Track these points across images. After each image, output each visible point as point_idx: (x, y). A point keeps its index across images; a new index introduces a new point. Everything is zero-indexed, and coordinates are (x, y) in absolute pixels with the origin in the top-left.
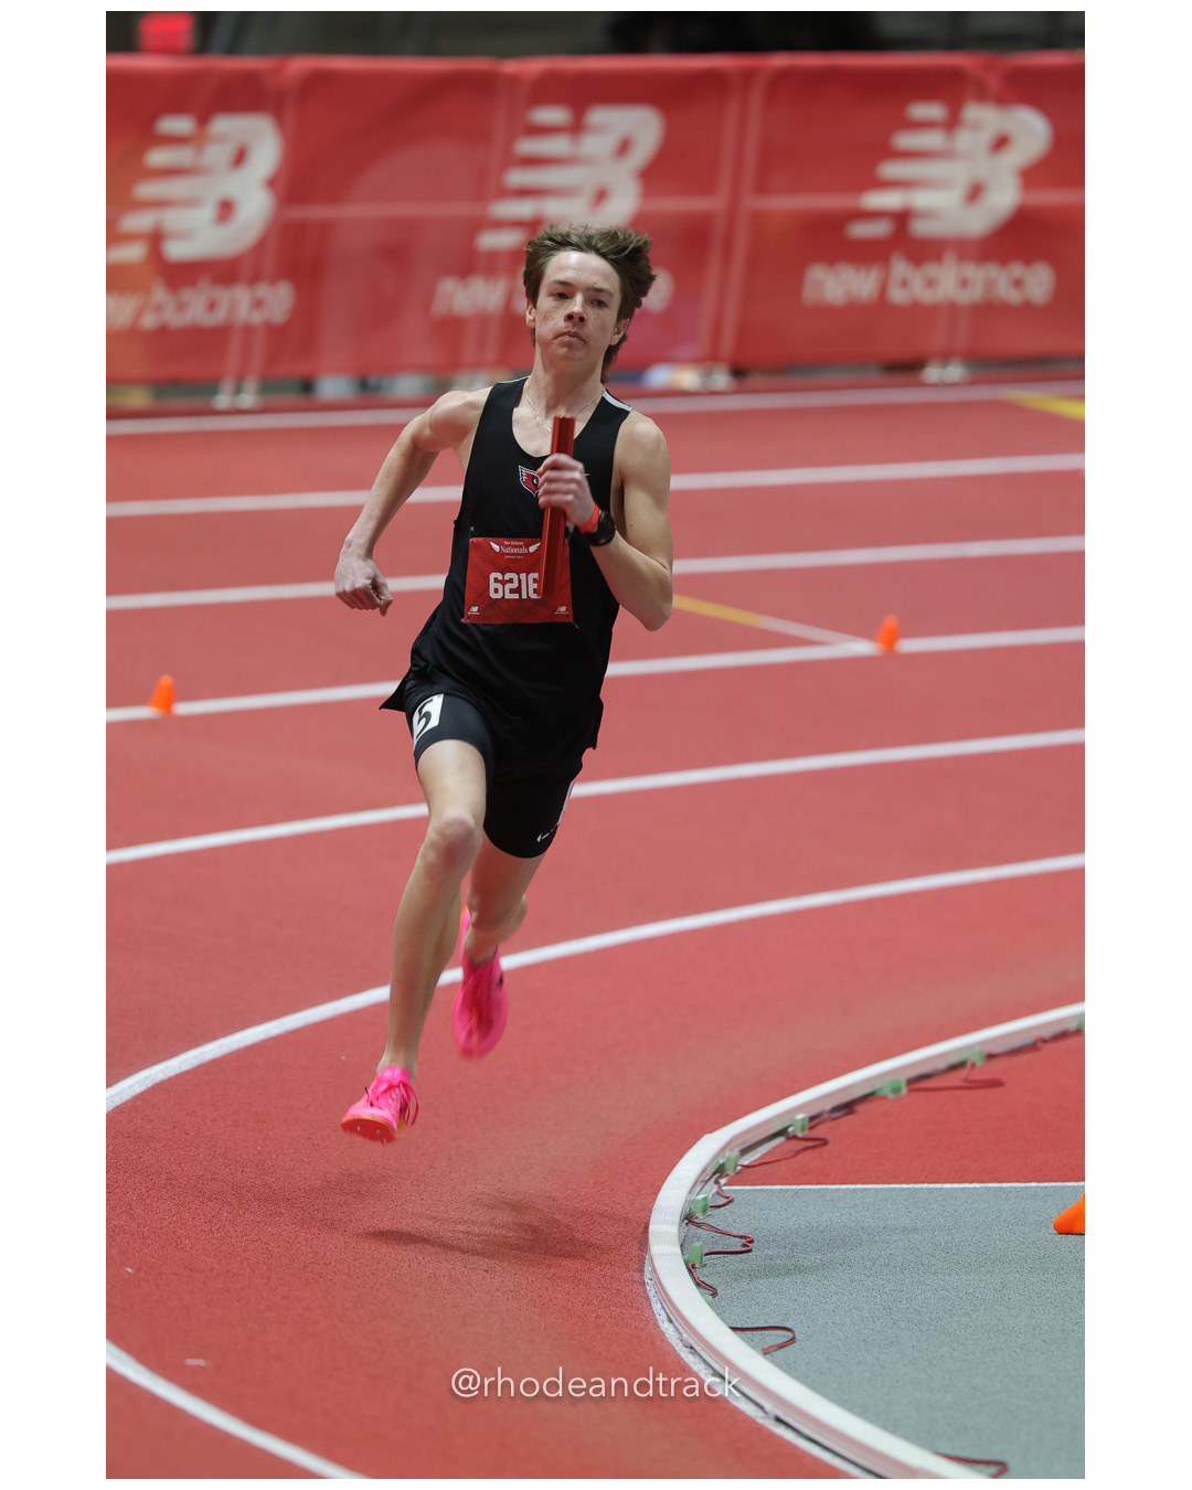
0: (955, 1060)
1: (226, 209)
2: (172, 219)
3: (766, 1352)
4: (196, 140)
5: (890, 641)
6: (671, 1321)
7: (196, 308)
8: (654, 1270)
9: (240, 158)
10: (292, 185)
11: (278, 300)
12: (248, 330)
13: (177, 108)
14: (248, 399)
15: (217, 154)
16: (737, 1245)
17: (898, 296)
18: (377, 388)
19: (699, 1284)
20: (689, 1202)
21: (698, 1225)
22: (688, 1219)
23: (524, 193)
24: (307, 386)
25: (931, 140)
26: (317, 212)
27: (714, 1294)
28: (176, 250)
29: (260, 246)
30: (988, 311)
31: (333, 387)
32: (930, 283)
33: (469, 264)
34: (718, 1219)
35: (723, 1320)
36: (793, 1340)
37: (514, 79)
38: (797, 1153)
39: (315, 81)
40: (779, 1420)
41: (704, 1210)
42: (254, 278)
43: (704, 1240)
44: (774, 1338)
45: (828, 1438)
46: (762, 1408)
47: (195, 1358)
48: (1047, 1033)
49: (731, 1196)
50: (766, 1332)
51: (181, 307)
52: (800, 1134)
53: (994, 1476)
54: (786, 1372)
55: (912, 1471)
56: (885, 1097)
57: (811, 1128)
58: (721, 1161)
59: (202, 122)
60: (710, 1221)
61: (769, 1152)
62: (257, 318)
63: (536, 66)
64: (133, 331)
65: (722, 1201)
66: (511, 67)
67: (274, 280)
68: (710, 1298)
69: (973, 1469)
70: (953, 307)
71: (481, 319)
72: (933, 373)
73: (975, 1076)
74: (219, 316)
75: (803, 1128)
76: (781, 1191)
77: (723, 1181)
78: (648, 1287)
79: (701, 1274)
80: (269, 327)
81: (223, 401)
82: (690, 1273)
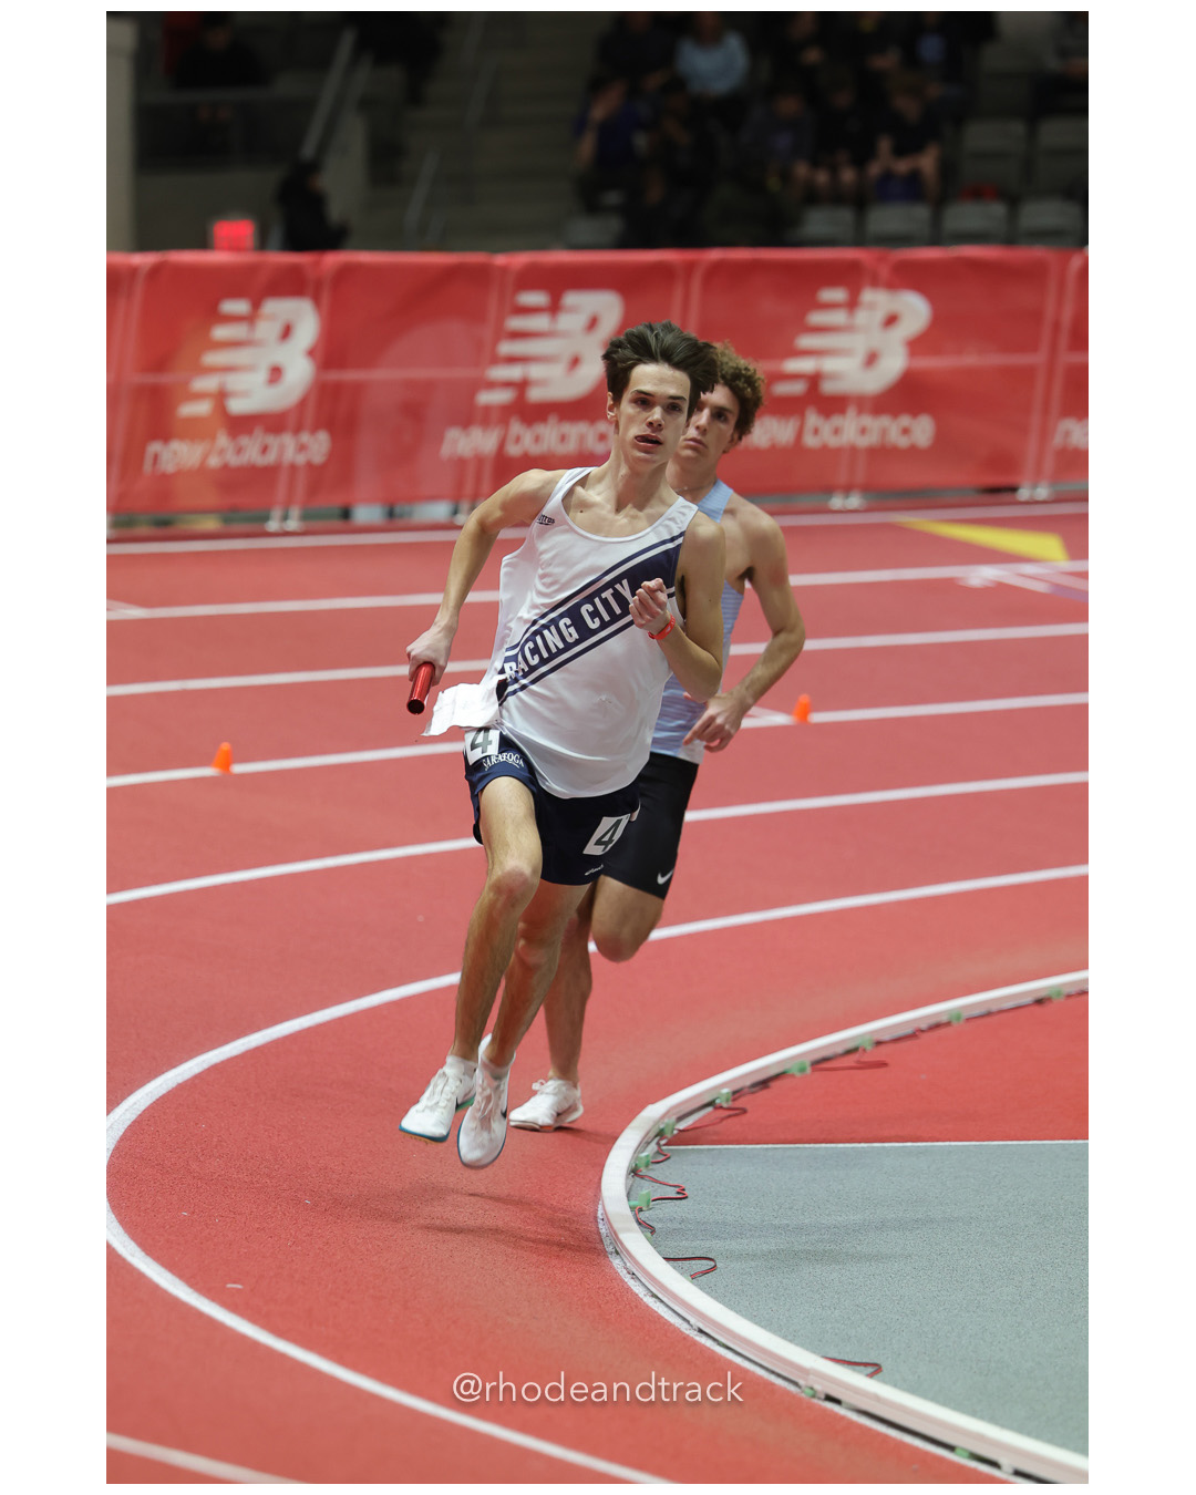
0: (850, 1045)
1: (276, 373)
2: (233, 382)
3: (693, 1277)
4: (250, 319)
5: (804, 715)
6: (617, 1254)
7: (252, 451)
8: (605, 1212)
9: (287, 332)
10: (329, 354)
11: (318, 446)
12: (293, 468)
13: (236, 293)
14: (293, 524)
15: (267, 329)
16: (672, 1193)
17: (810, 441)
18: (402, 515)
19: (639, 1224)
20: (636, 1159)
21: (642, 1177)
22: (634, 1172)
23: (512, 360)
24: (346, 514)
25: (838, 317)
26: (350, 376)
27: (653, 1232)
28: (237, 406)
29: (303, 403)
30: (882, 453)
31: (366, 513)
32: (837, 431)
33: (469, 416)
35: (659, 1252)
36: (714, 1268)
37: (504, 270)
38: (723, 1119)
39: (345, 272)
40: (701, 1331)
41: (647, 1166)
42: (297, 430)
43: (646, 1190)
44: (700, 1266)
45: (739, 1346)
46: (688, 1322)
47: (234, 1283)
48: (924, 1026)
49: (669, 1154)
50: (694, 1262)
51: (239, 451)
52: (725, 1105)
53: (871, 1375)
54: (708, 1293)
55: (805, 1371)
56: (793, 1076)
57: (734, 1100)
58: (662, 1127)
59: (256, 305)
60: (651, 1174)
61: (700, 1120)
62: (301, 459)
63: (521, 259)
64: (202, 470)
65: (661, 1158)
66: (500, 260)
67: (314, 430)
68: (649, 1235)
69: (854, 1370)
70: (853, 450)
71: (479, 460)
72: (837, 502)
73: (866, 1058)
74: (271, 458)
75: (727, 1101)
76: (709, 1149)
77: (663, 1142)
78: (600, 1226)
79: (642, 1216)
80: (310, 465)
81: (273, 526)
82: (635, 1215)
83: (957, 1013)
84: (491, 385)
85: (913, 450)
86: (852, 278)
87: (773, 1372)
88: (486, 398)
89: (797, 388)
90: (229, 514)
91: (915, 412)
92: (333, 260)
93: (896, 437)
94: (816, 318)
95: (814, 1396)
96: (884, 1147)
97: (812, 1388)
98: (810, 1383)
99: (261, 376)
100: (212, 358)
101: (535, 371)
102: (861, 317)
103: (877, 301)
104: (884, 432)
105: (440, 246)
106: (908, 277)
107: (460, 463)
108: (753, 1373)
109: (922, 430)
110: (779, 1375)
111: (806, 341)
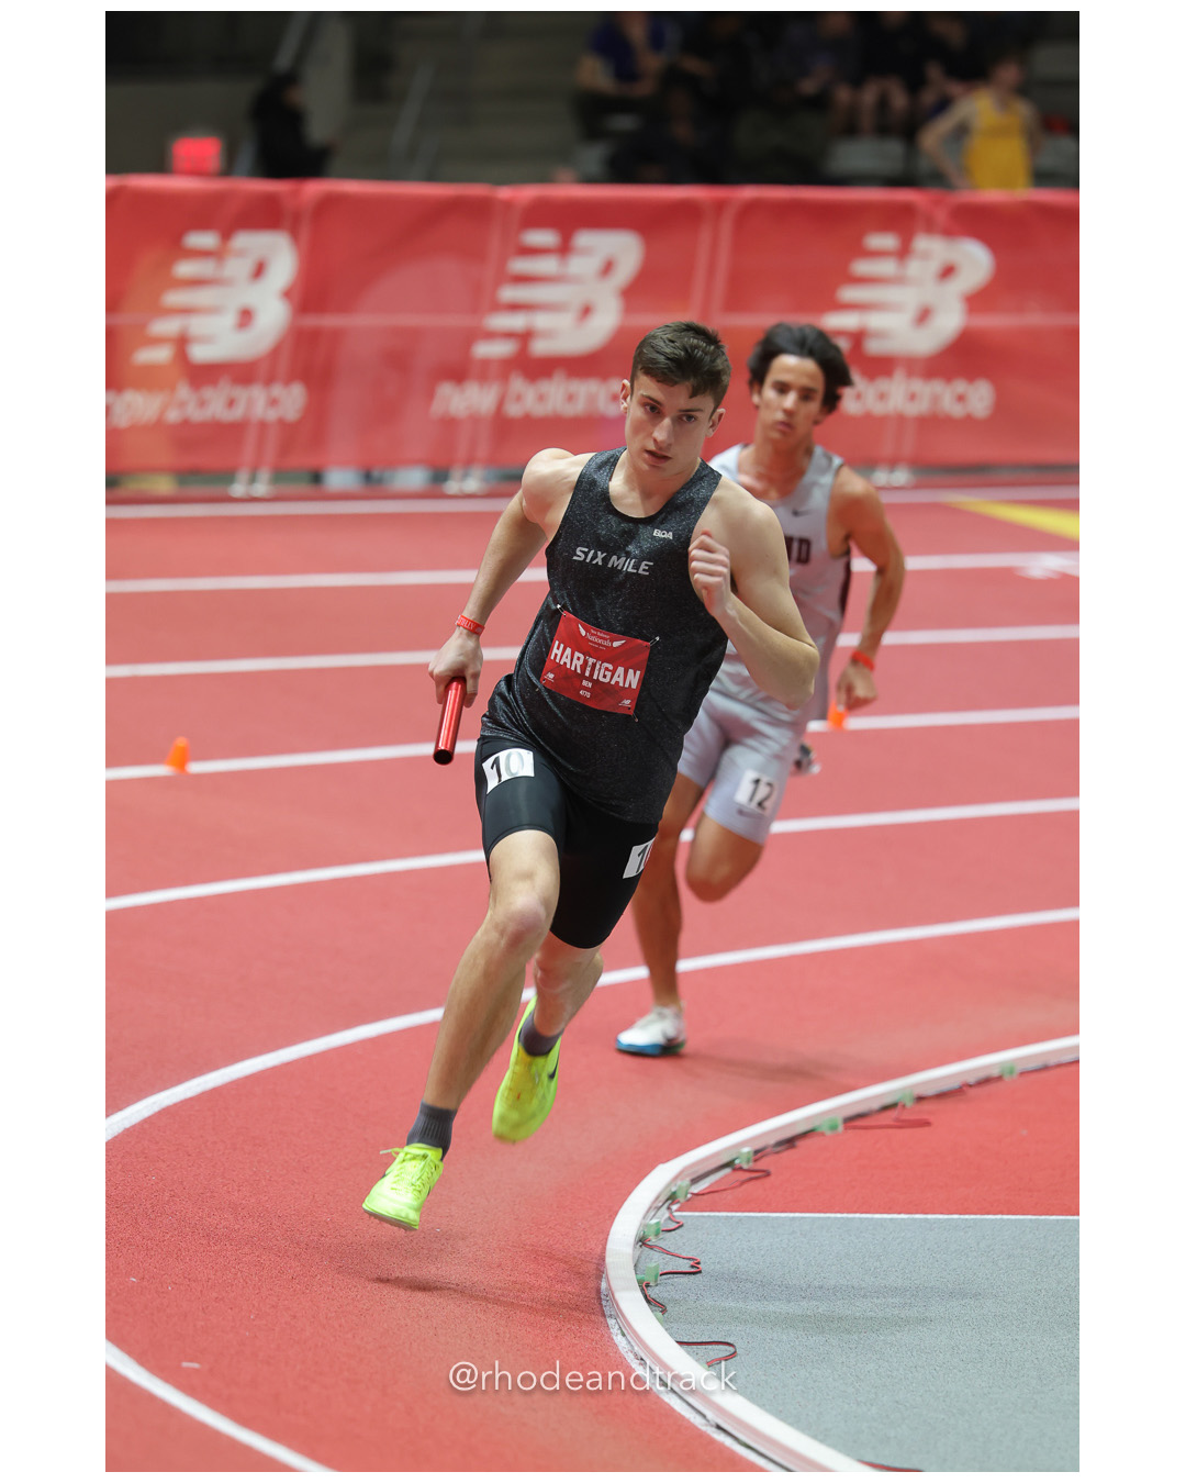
0: (888, 1101)
1: (246, 317)
2: (197, 325)
3: (710, 1364)
5: (839, 719)
6: (624, 1335)
7: (216, 405)
8: (610, 1287)
9: (259, 271)
10: (309, 295)
11: (291, 400)
12: (263, 425)
13: (203, 224)
14: (261, 488)
15: (237, 267)
16: (685, 1266)
18: (380, 481)
19: (650, 1301)
20: (644, 1226)
21: (651, 1247)
22: (642, 1241)
23: (515, 307)
24: (316, 477)
26: (329, 321)
27: (664, 1311)
28: (200, 353)
29: (275, 352)
30: (932, 423)
31: (340, 478)
33: (464, 371)
34: (668, 1242)
35: (671, 1335)
36: (733, 1355)
37: (508, 205)
38: (742, 1183)
39: (328, 203)
40: (718, 1427)
41: (657, 1234)
42: (270, 380)
43: (655, 1262)
44: (717, 1352)
45: (763, 1445)
46: (704, 1416)
47: (191, 1361)
48: (972, 1079)
49: (681, 1221)
50: (710, 1347)
51: (202, 404)
52: (745, 1166)
56: (822, 1134)
57: (756, 1160)
58: (673, 1189)
59: (226, 236)
60: (662, 1244)
61: (717, 1182)
62: (272, 415)
63: (528, 193)
64: (159, 425)
65: (674, 1225)
66: (504, 193)
67: (287, 381)
68: (659, 1314)
70: (901, 418)
71: (475, 420)
72: (883, 477)
73: (905, 1116)
74: (237, 413)
75: (748, 1161)
76: (728, 1218)
77: (675, 1207)
78: (604, 1303)
79: (652, 1292)
80: (282, 424)
81: (238, 489)
82: (642, 1290)
83: (1009, 1067)
85: (969, 421)
86: (903, 222)
90: (185, 474)
91: (971, 375)
92: (314, 189)
93: (950, 406)
94: (862, 267)
96: (926, 1219)
100: (174, 298)
101: (541, 321)
103: (932, 249)
104: (935, 399)
105: (431, 177)
106: (968, 224)
107: (453, 423)
109: (979, 397)
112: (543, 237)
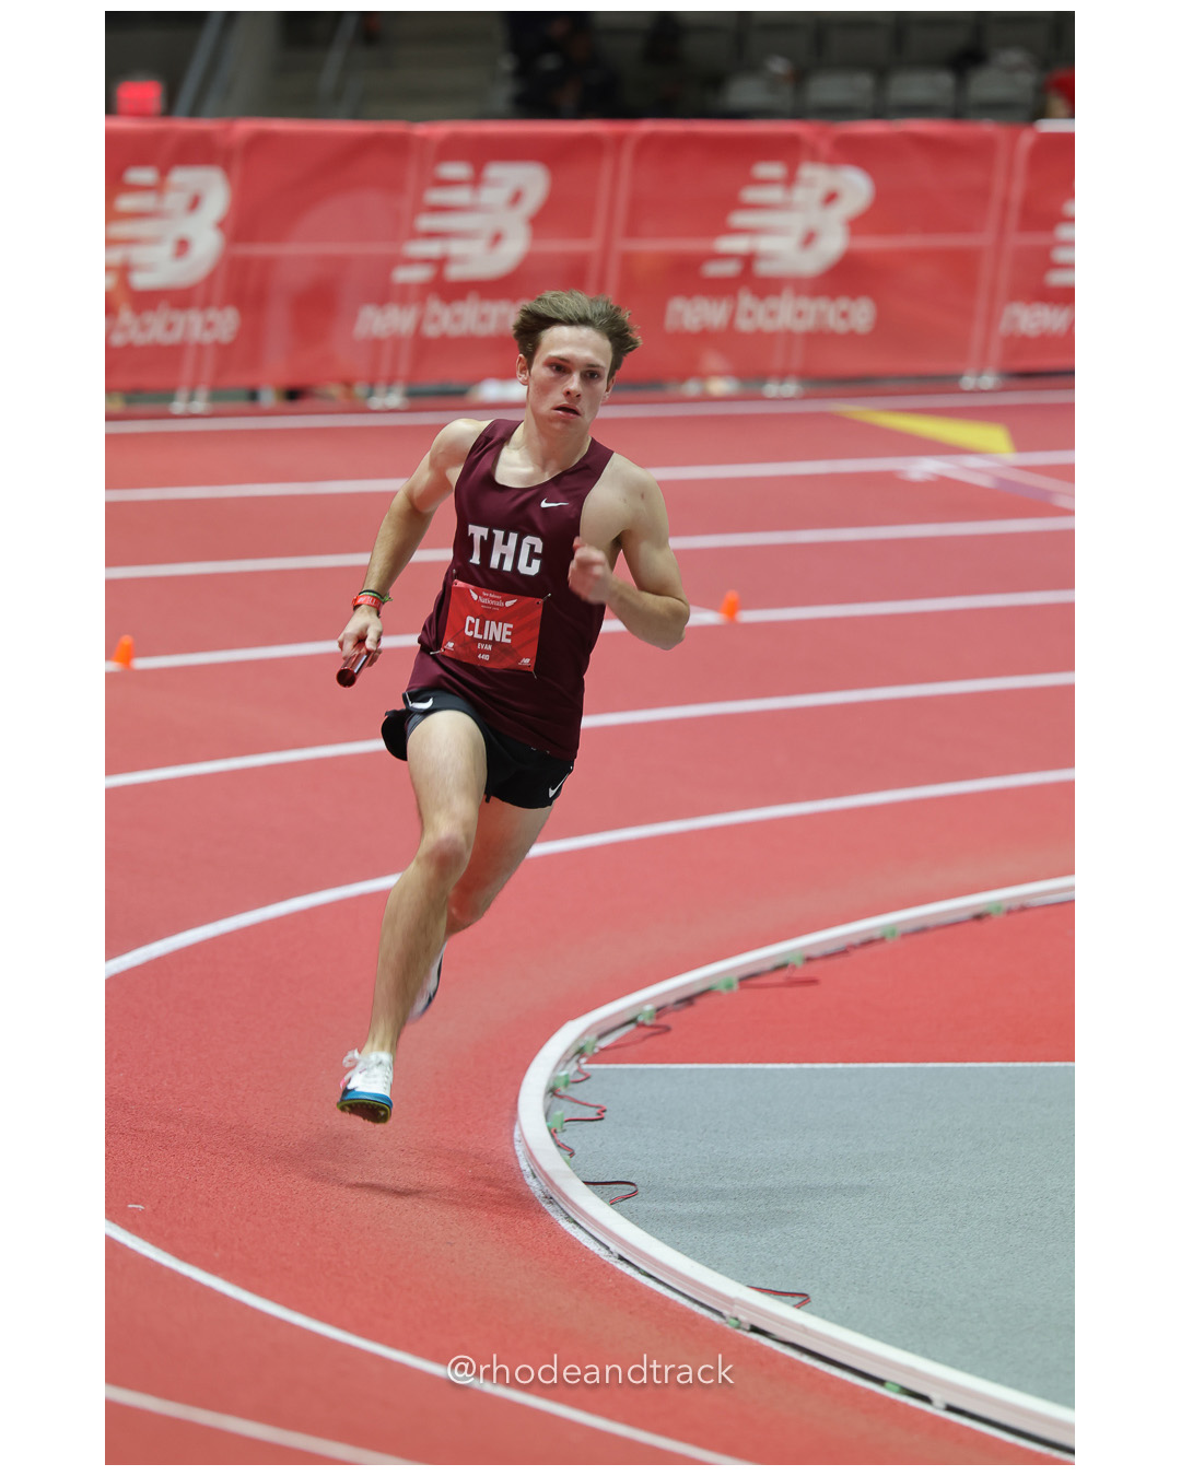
0: (779, 961)
1: (183, 246)
3: (612, 1203)
4: (158, 188)
5: (731, 611)
6: (535, 1177)
7: (156, 329)
8: (522, 1134)
9: (195, 203)
10: (238, 227)
11: (225, 323)
12: (200, 347)
13: (142, 161)
14: (200, 406)
15: (175, 200)
16: (592, 1113)
17: (744, 324)
19: (559, 1146)
20: (554, 1078)
21: (561, 1097)
22: (553, 1091)
23: (432, 235)
24: (253, 395)
25: (773, 194)
26: (260, 250)
27: (572, 1155)
29: (210, 279)
30: (819, 338)
32: (772, 314)
33: (385, 294)
34: (577, 1092)
35: (578, 1175)
36: (635, 1193)
37: (424, 140)
38: (645, 1038)
39: (258, 141)
40: (621, 1258)
41: (566, 1085)
42: (206, 304)
43: (565, 1110)
44: (619, 1190)
45: (662, 1274)
46: (608, 1248)
47: (136, 1203)
48: (856, 941)
49: (590, 1073)
50: (615, 1186)
51: (144, 328)
52: (648, 1022)
53: (798, 1306)
54: (629, 1219)
55: (730, 1301)
56: (719, 993)
57: (658, 1017)
58: (581, 1044)
59: (164, 172)
60: (571, 1094)
61: (621, 1037)
62: (208, 338)
63: (442, 129)
65: (582, 1077)
66: (421, 130)
67: (222, 306)
68: (568, 1157)
69: (781, 1300)
70: (789, 335)
71: (396, 340)
72: (772, 389)
73: (797, 975)
74: (175, 337)
75: (651, 1018)
76: (631, 1070)
77: (583, 1060)
78: (517, 1148)
79: (561, 1138)
80: (218, 345)
81: (178, 406)
82: (552, 1136)
83: (891, 929)
84: (410, 262)
85: (852, 336)
86: (790, 152)
87: (696, 1302)
88: (404, 275)
89: (730, 269)
90: (130, 393)
91: (854, 293)
92: (244, 127)
93: (834, 323)
94: (751, 194)
95: (738, 1327)
96: (813, 1069)
97: (736, 1319)
98: (735, 1314)
99: (166, 250)
101: (456, 248)
102: (799, 194)
103: (817, 178)
104: (821, 316)
105: (356, 115)
106: (851, 152)
107: (376, 344)
108: (675, 1302)
109: (861, 314)
110: (702, 1305)
111: (739, 219)
112: (456, 170)
